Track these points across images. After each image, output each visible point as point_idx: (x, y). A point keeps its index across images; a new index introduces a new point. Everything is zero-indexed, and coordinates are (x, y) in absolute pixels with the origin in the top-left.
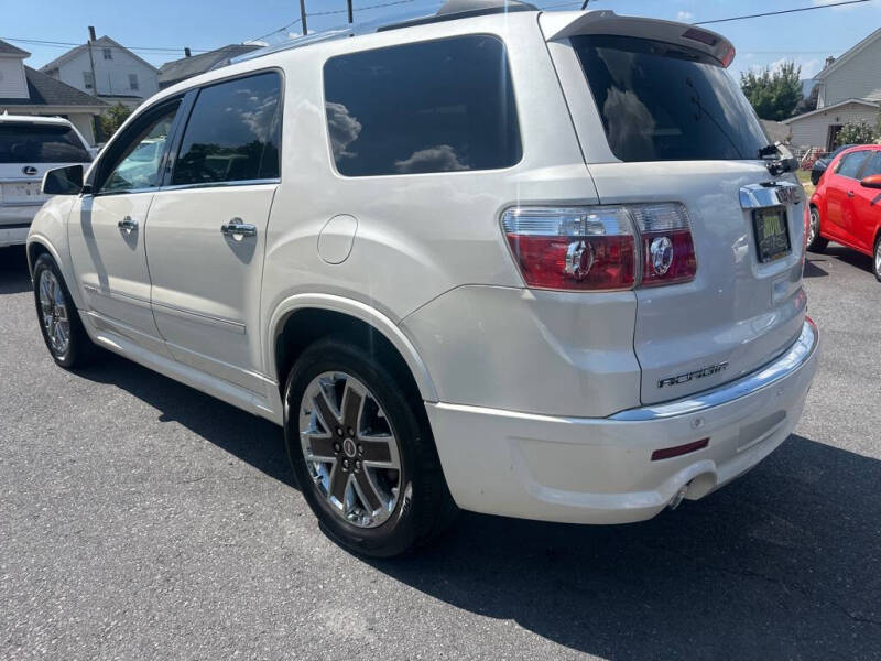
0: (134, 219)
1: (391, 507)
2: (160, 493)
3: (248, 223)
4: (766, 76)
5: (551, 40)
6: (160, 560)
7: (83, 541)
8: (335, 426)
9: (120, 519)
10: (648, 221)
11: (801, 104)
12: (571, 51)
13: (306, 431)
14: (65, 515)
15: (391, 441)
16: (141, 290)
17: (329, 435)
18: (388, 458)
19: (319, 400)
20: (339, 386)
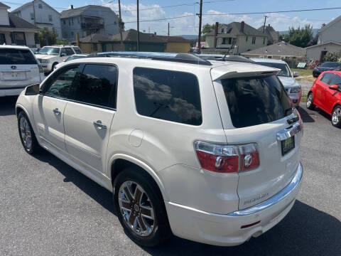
0: (59, 110)
1: (150, 231)
2: (67, 212)
3: (103, 123)
4: (299, 29)
5: (215, 81)
6: (69, 242)
7: (41, 233)
8: (131, 199)
9: (53, 223)
10: (244, 149)
11: (311, 41)
12: (221, 86)
13: (121, 198)
14: (34, 221)
15: (151, 209)
16: (61, 135)
17: (129, 202)
18: (150, 215)
19: (126, 189)
20: (134, 187)
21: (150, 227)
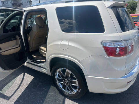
5: (108, 8)
13: (57, 77)
15: (76, 81)
17: (62, 78)
18: (76, 84)
19: (59, 72)
21: (76, 90)
